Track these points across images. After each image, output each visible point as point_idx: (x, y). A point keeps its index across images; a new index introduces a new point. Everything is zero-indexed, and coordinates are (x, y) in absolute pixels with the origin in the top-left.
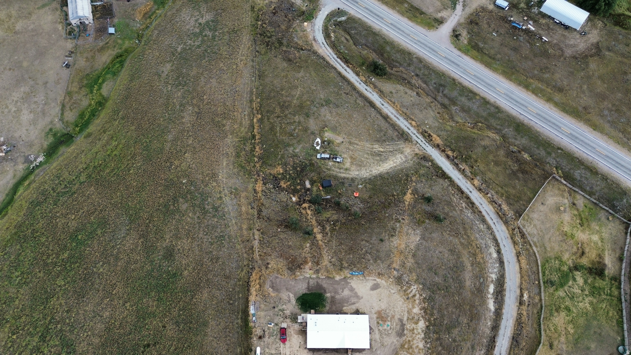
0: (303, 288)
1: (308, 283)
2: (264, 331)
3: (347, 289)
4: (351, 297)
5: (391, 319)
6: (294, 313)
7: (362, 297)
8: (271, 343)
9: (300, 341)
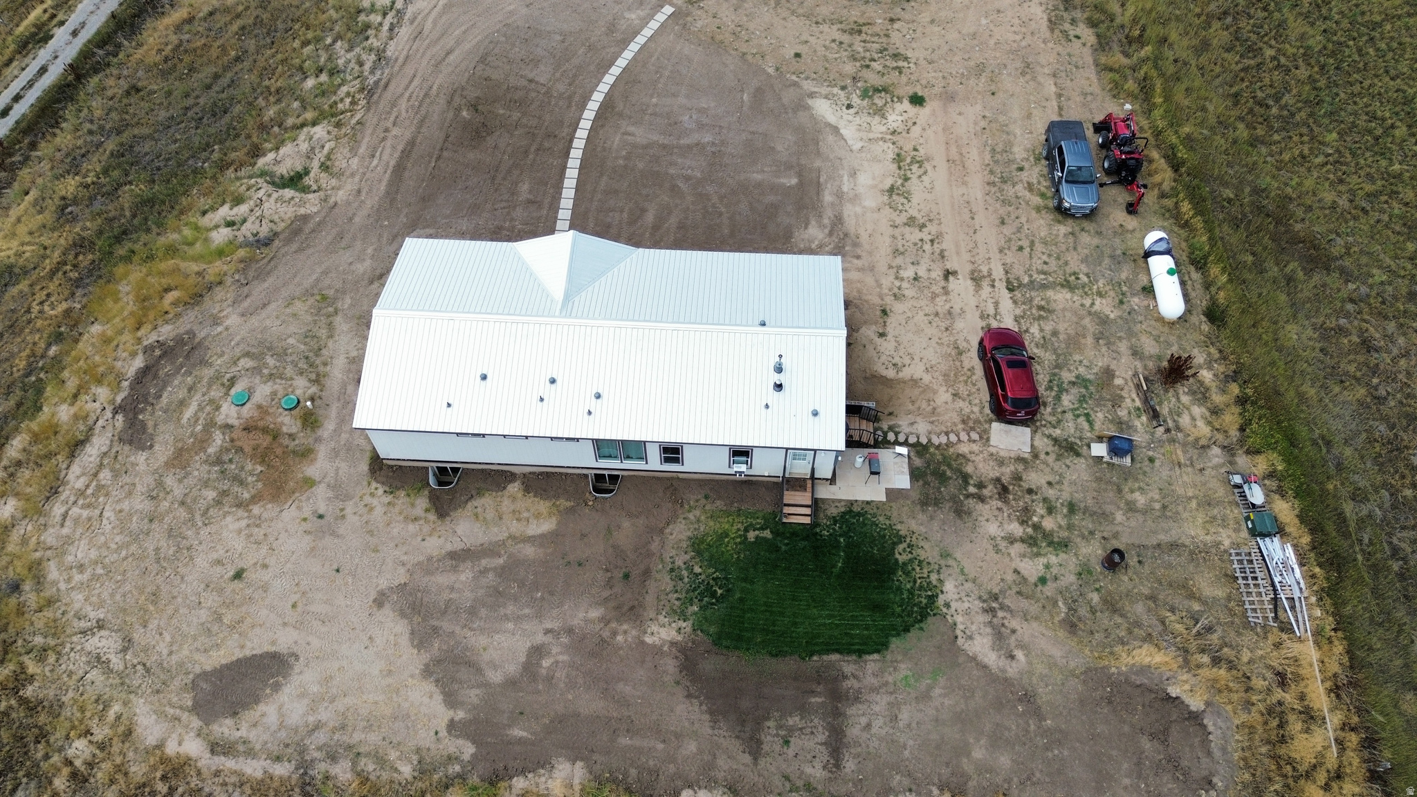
0: (880, 703)
1: (836, 745)
2: (1155, 415)
3: (495, 677)
4: (472, 612)
5: (202, 442)
6: (945, 513)
7: (379, 602)
8: (1090, 340)
9: (887, 346)
